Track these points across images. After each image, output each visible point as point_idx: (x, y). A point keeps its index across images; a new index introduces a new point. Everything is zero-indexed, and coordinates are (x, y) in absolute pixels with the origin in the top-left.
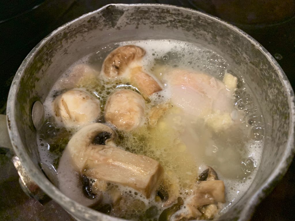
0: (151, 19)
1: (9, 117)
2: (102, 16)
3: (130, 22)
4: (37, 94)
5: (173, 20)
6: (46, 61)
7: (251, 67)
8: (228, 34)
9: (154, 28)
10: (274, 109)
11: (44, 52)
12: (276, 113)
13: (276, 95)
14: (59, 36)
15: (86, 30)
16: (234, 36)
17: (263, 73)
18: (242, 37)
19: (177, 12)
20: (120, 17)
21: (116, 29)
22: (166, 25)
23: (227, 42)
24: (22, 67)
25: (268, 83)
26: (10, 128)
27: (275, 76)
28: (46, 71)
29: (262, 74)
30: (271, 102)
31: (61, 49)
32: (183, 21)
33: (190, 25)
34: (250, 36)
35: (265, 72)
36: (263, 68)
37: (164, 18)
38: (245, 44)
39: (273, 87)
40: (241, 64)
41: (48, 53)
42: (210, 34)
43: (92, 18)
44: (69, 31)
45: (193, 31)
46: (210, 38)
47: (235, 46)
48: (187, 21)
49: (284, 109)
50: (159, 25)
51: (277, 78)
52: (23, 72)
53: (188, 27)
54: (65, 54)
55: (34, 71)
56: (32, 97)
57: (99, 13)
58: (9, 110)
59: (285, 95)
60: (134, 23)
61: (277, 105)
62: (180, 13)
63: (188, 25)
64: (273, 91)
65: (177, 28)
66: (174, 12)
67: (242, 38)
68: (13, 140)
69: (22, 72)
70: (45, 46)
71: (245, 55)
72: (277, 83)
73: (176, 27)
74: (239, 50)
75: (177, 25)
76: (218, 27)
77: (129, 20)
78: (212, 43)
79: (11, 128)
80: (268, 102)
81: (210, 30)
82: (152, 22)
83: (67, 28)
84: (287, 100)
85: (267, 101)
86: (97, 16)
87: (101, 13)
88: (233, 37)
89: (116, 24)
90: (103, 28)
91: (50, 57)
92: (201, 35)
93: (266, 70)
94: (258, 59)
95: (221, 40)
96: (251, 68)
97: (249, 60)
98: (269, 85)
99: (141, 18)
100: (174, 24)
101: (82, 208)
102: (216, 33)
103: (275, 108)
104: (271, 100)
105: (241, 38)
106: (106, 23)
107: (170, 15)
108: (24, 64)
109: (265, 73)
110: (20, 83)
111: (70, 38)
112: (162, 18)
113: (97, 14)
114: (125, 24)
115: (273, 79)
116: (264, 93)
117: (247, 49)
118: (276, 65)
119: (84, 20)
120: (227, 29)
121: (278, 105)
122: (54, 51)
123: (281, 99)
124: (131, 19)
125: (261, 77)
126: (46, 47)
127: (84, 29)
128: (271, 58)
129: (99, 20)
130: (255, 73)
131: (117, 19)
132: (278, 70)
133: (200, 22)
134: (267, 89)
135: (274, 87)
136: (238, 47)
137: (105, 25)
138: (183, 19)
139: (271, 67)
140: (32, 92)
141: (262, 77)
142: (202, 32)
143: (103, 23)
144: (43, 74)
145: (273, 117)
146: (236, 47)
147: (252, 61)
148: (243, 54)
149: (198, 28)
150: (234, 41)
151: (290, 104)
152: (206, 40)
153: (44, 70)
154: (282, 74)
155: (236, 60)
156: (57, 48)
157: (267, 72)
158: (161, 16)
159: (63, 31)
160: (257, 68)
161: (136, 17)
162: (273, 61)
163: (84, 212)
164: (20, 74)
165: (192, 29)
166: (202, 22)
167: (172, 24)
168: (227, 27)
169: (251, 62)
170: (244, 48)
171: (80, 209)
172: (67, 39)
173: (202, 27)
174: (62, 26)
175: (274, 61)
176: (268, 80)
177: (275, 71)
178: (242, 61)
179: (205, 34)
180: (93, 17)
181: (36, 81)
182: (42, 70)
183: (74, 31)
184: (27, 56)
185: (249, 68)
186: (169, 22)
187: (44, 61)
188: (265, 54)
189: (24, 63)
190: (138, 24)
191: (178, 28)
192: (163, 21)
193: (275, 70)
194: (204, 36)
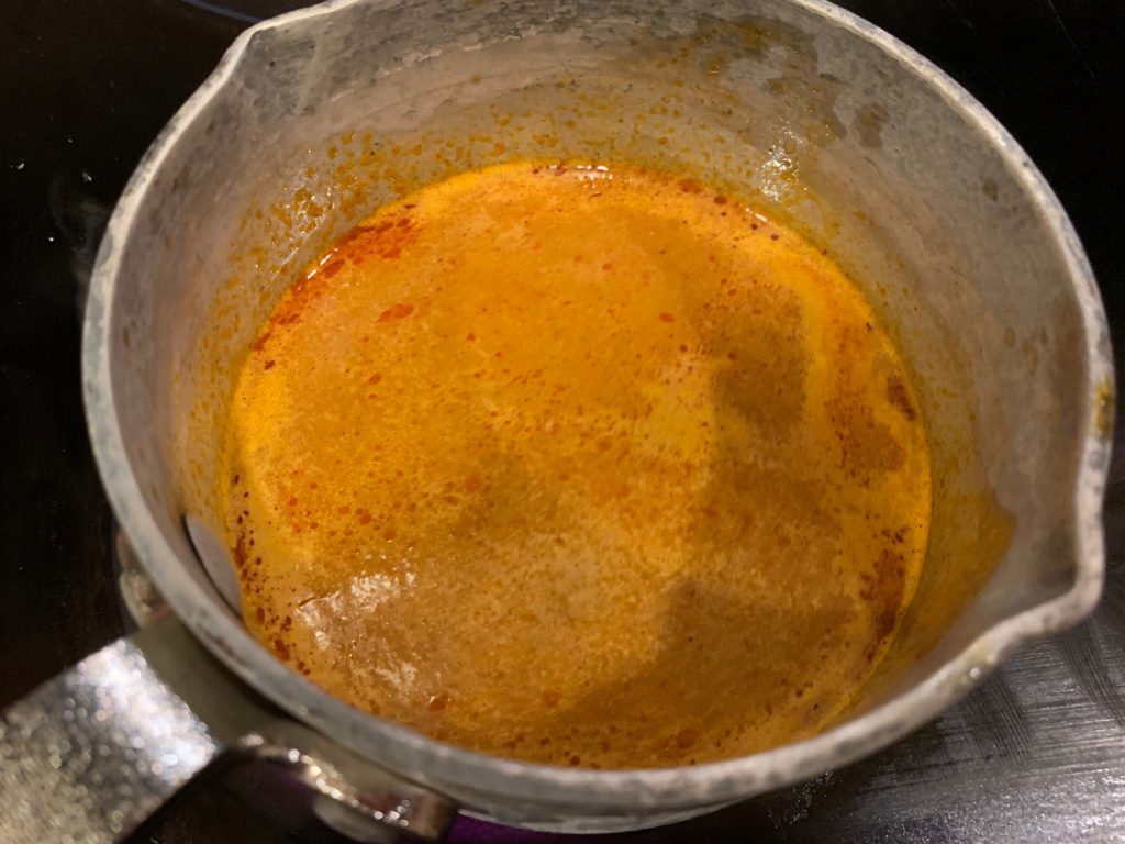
0: (415, 32)
1: (207, 626)
2: (245, 88)
5: (497, 9)
9: (433, 63)
20: (304, 66)
21: (301, 116)
22: (475, 36)
33: (564, 9)
42: (644, 19)
44: (161, 200)
45: (579, 28)
50: (451, 46)
53: (559, 16)
63: (557, 10)
65: (517, 32)
73: (513, 32)
75: (514, 22)
81: (642, 7)
82: (423, 41)
89: (296, 97)
92: (611, 31)
99: (383, 43)
100: (504, 23)
106: (264, 110)
114: (329, 84)
127: (203, 168)
129: (240, 109)
131: (297, 75)
137: (264, 118)
142: (614, 20)
143: (256, 113)
149: (597, 9)
154: (950, 87)
157: (892, 94)
161: (362, 45)
162: (904, 53)
165: (574, 20)
167: (497, 24)
177: (923, 87)
179: (627, 25)
188: (870, 35)
190: (375, 68)
191: (524, 32)
192: (464, 25)
193: (924, 82)
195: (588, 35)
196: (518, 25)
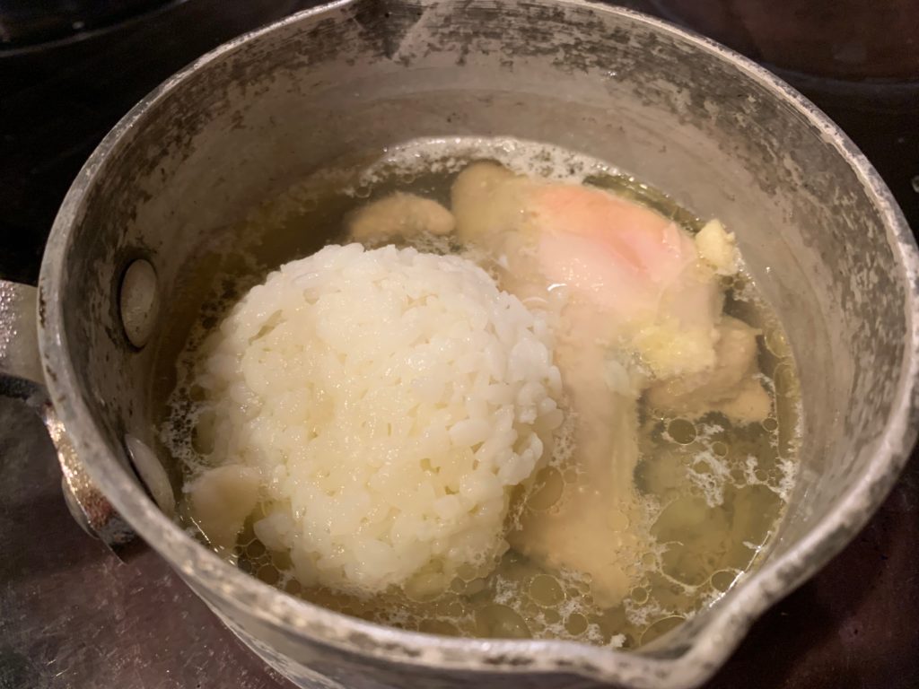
0: (504, 36)
1: (45, 290)
2: (355, 20)
3: (441, 42)
4: (140, 239)
5: (572, 42)
6: (173, 144)
7: (806, 201)
8: (742, 95)
9: (514, 65)
10: (862, 335)
11: (171, 118)
12: (868, 346)
13: (874, 291)
14: (218, 70)
15: (304, 59)
16: (760, 101)
17: (841, 220)
18: (784, 102)
19: (584, 19)
20: (410, 26)
21: (397, 63)
22: (551, 58)
23: (736, 120)
24: (100, 153)
25: (853, 253)
26: (43, 321)
27: (874, 231)
28: (173, 173)
29: (838, 225)
30: (857, 314)
31: (223, 113)
32: (603, 45)
33: (625, 61)
34: (808, 102)
35: (848, 215)
36: (841, 205)
37: (546, 36)
38: (790, 125)
39: (866, 265)
40: (778, 190)
41: (184, 118)
42: (686, 92)
43: (322, 23)
44: (249, 59)
45: (634, 81)
46: (686, 103)
47: (761, 130)
48: (616, 49)
49: (891, 335)
50: (529, 58)
51: (879, 237)
52: (101, 168)
53: (620, 66)
54: (236, 127)
55: (136, 169)
56: (124, 246)
57: (347, 9)
58: (48, 271)
59: (898, 289)
60: (454, 46)
61: (872, 322)
62: (595, 20)
63: (619, 60)
64: (865, 279)
65: (585, 68)
66: (576, 18)
67: (782, 106)
68: (47, 357)
69: (98, 167)
70: (172, 97)
71: (788, 163)
72: (878, 253)
73: (581, 66)
74: (772, 146)
75: (584, 58)
76: (710, 69)
77: (438, 36)
78: (691, 122)
79: (46, 323)
80: (847, 313)
81: (685, 80)
82: (508, 45)
83: (246, 48)
84: (901, 307)
85: (845, 309)
86: (339, 19)
87: (350, 9)
88: (755, 103)
89: (398, 46)
90: (356, 57)
91: (188, 133)
92: (658, 93)
93: (849, 209)
94: (827, 176)
95: (720, 113)
96: (806, 204)
97: (801, 177)
98: (856, 258)
99: (476, 34)
100: (576, 56)
101: (216, 567)
102: (703, 88)
103: (867, 331)
104: (859, 306)
105: (779, 107)
106: (367, 43)
107: (566, 25)
108: (107, 145)
109: (848, 221)
110: (88, 200)
111: (253, 81)
112: (539, 36)
113: (340, 13)
114: (426, 48)
115: (870, 241)
116: (840, 285)
117: (798, 143)
118: (882, 195)
119: (297, 28)
120: (739, 76)
121: (877, 323)
122: (202, 117)
123: (885, 302)
124: (443, 34)
125: (834, 233)
126: (177, 100)
127: (297, 58)
128: (867, 172)
129: (344, 32)
130: (816, 222)
131: (402, 31)
132: (886, 211)
133: (655, 53)
134: (850, 270)
135: (869, 265)
136: (770, 136)
137: (364, 49)
138: (604, 40)
139: (865, 202)
140: (126, 230)
141: (837, 232)
142: (661, 84)
143: (358, 42)
144: (164, 180)
145: (858, 360)
146: (762, 135)
147: (810, 182)
148: (784, 157)
149: (650, 70)
150: (757, 115)
151: (910, 317)
152: (674, 110)
153: (167, 171)
154: (896, 223)
155: (762, 176)
156: (212, 107)
157: (852, 216)
158: (536, 30)
159: (233, 58)
160: (823, 206)
161: (458, 28)
162: (872, 181)
163: (221, 579)
164: (92, 172)
165: (631, 74)
166: (660, 51)
167: (571, 54)
168: (737, 70)
169: (806, 186)
170: (786, 141)
171: (210, 568)
172: (242, 84)
173: (663, 69)
174: (230, 43)
175: (876, 181)
176: (854, 242)
177: (875, 216)
178: (780, 181)
179: (670, 92)
180: (328, 20)
181: (142, 200)
182: (163, 171)
183: (265, 59)
184: (119, 123)
185: (801, 204)
186: (561, 50)
187: (169, 144)
188: (851, 158)
189: (108, 142)
190: (466, 51)
191: (590, 69)
192: (544, 45)
193: (877, 212)
194: (667, 99)
195: (640, 90)
196: (587, 62)
